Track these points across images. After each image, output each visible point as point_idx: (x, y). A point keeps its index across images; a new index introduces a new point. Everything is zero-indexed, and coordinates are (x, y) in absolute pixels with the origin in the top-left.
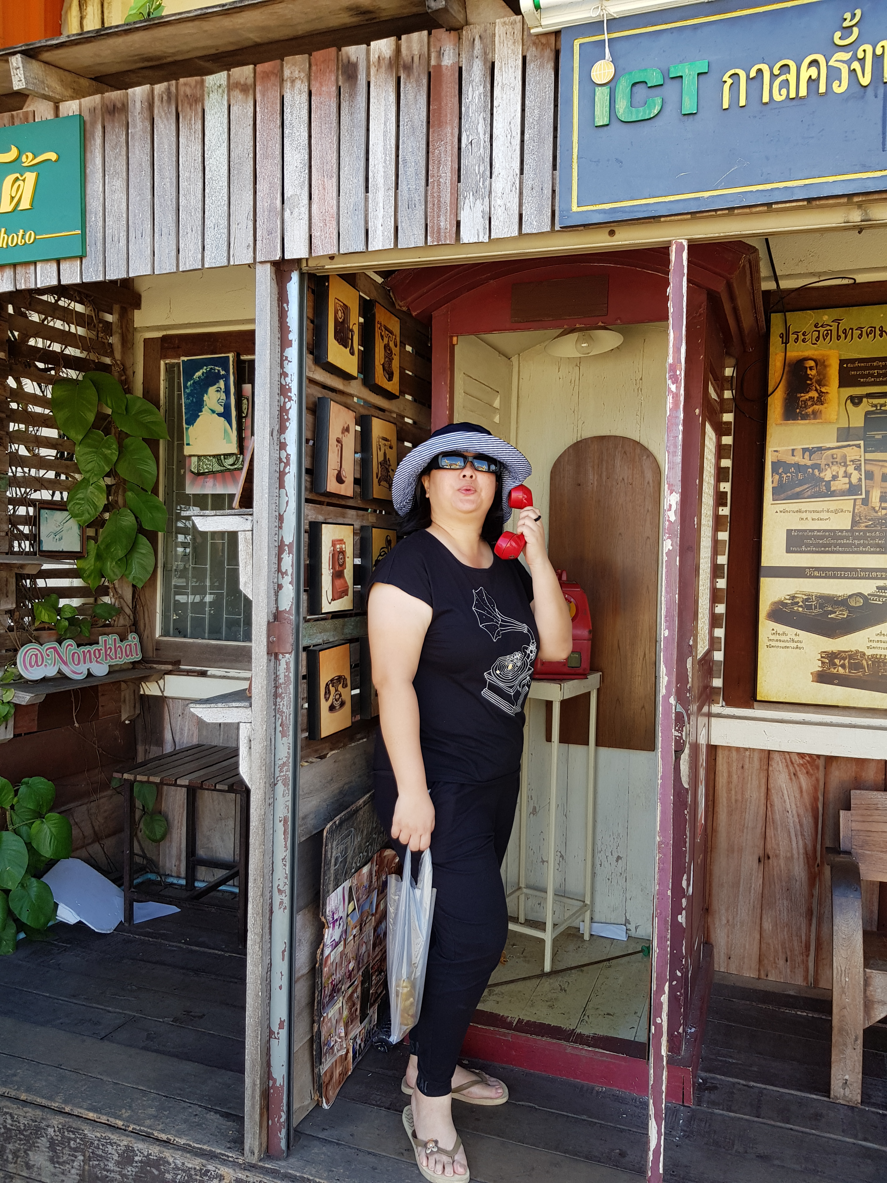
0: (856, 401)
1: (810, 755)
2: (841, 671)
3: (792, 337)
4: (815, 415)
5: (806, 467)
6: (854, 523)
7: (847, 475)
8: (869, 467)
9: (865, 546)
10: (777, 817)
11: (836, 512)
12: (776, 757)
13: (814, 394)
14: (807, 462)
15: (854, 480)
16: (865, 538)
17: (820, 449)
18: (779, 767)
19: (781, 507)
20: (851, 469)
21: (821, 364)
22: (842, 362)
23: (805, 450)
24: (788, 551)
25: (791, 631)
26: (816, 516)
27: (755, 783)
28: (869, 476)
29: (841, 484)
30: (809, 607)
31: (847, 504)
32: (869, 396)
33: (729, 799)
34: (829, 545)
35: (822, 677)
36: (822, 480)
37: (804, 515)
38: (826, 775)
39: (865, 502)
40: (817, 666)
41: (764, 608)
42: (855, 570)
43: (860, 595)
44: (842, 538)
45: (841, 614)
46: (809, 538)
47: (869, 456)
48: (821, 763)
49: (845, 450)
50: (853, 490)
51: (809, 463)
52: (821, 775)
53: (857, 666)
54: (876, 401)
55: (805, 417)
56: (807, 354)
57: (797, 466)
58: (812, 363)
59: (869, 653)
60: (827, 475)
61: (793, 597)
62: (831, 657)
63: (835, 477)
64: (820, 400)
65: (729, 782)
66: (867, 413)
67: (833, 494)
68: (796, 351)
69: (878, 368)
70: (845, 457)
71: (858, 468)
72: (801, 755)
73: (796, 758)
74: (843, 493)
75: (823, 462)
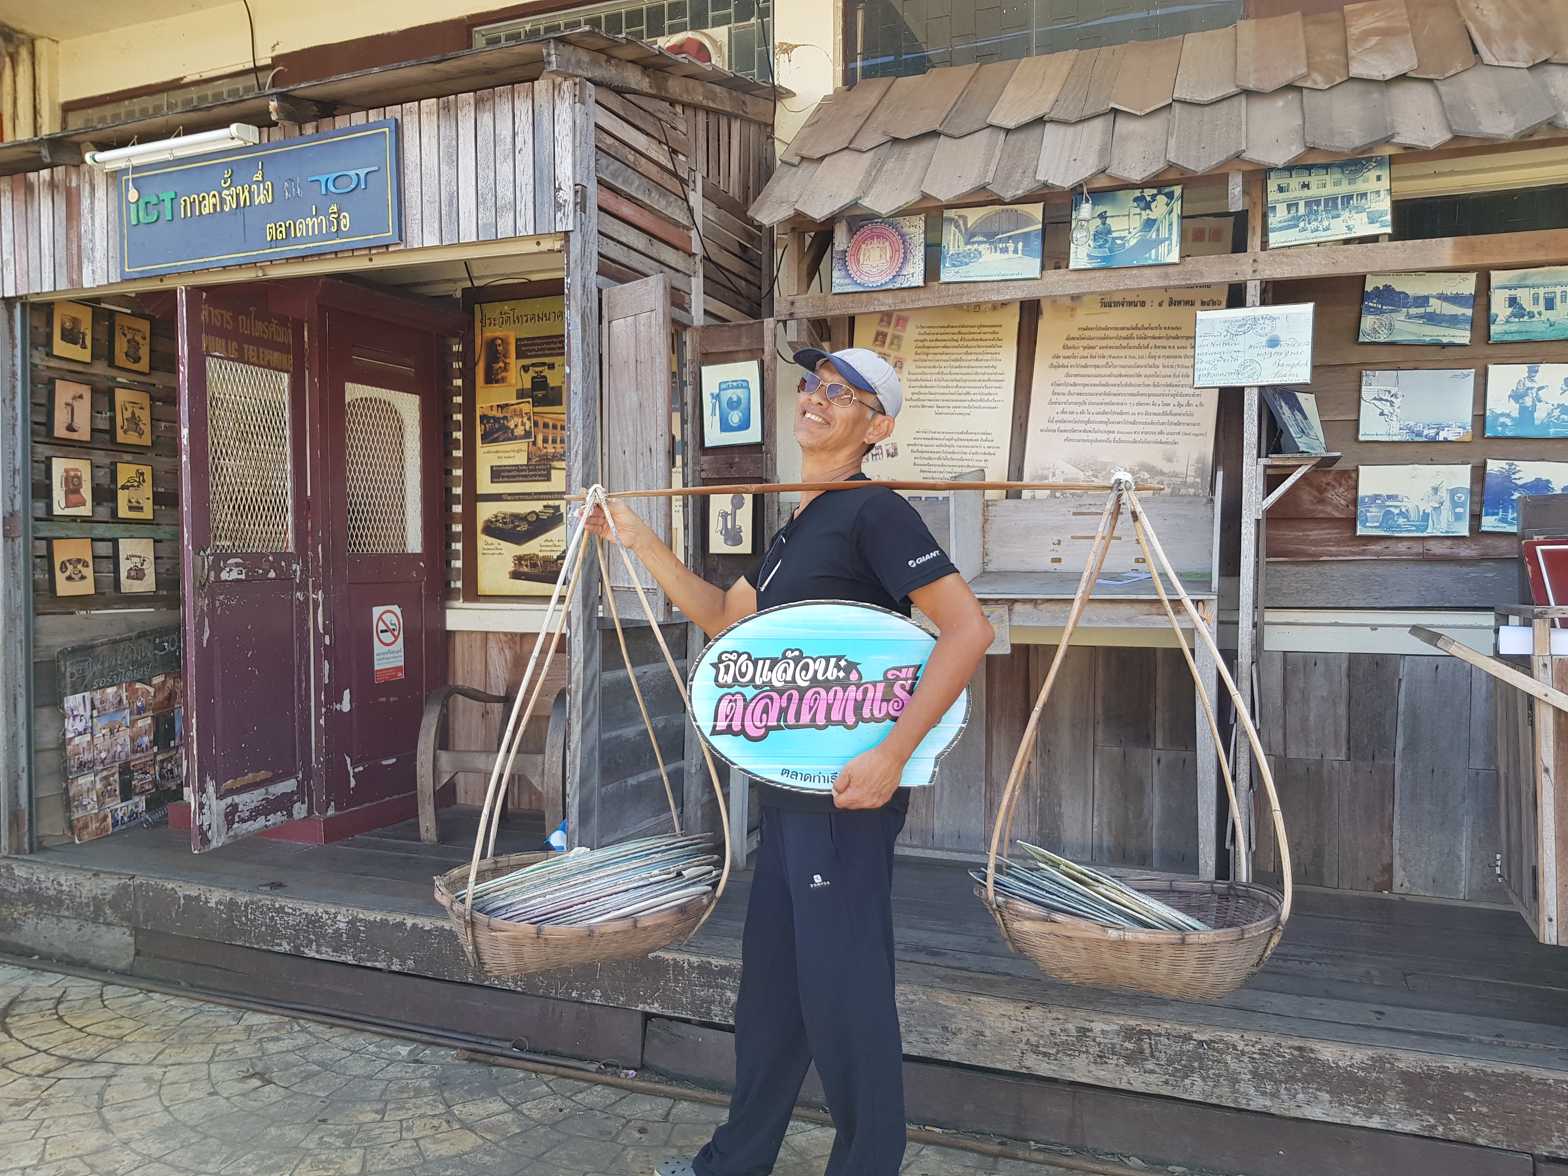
0: (526, 369)
1: (511, 633)
2: (526, 569)
3: (488, 322)
4: (503, 380)
5: (499, 418)
6: (529, 459)
7: (523, 424)
8: (536, 418)
9: (535, 476)
10: (492, 682)
11: (518, 451)
12: (491, 637)
13: (501, 364)
14: (500, 415)
15: (528, 428)
16: (535, 470)
17: (507, 405)
18: (492, 643)
19: (487, 449)
20: (525, 420)
21: (505, 341)
22: (517, 340)
23: (498, 406)
24: (492, 482)
25: (496, 541)
26: (507, 455)
27: (478, 657)
28: (536, 424)
29: (519, 431)
30: (505, 523)
31: (523, 445)
32: (533, 365)
33: (463, 671)
34: (515, 477)
35: (516, 575)
36: (509, 428)
37: (500, 455)
38: (521, 648)
39: (534, 443)
40: (511, 567)
41: (480, 526)
42: (530, 494)
43: (534, 512)
44: (522, 470)
45: (524, 527)
46: (504, 471)
47: (536, 409)
48: (518, 639)
49: (521, 406)
50: (527, 435)
51: (501, 416)
52: (518, 648)
53: (534, 565)
54: (537, 369)
55: (497, 382)
56: (497, 334)
57: (494, 417)
58: (499, 342)
59: (541, 555)
60: (512, 425)
61: (496, 516)
62: (519, 559)
63: (516, 426)
64: (505, 369)
65: (463, 658)
66: (533, 378)
67: (516, 438)
68: (490, 333)
69: (537, 344)
70: (521, 410)
71: (529, 419)
72: (505, 634)
73: (502, 636)
74: (521, 438)
75: (509, 415)
